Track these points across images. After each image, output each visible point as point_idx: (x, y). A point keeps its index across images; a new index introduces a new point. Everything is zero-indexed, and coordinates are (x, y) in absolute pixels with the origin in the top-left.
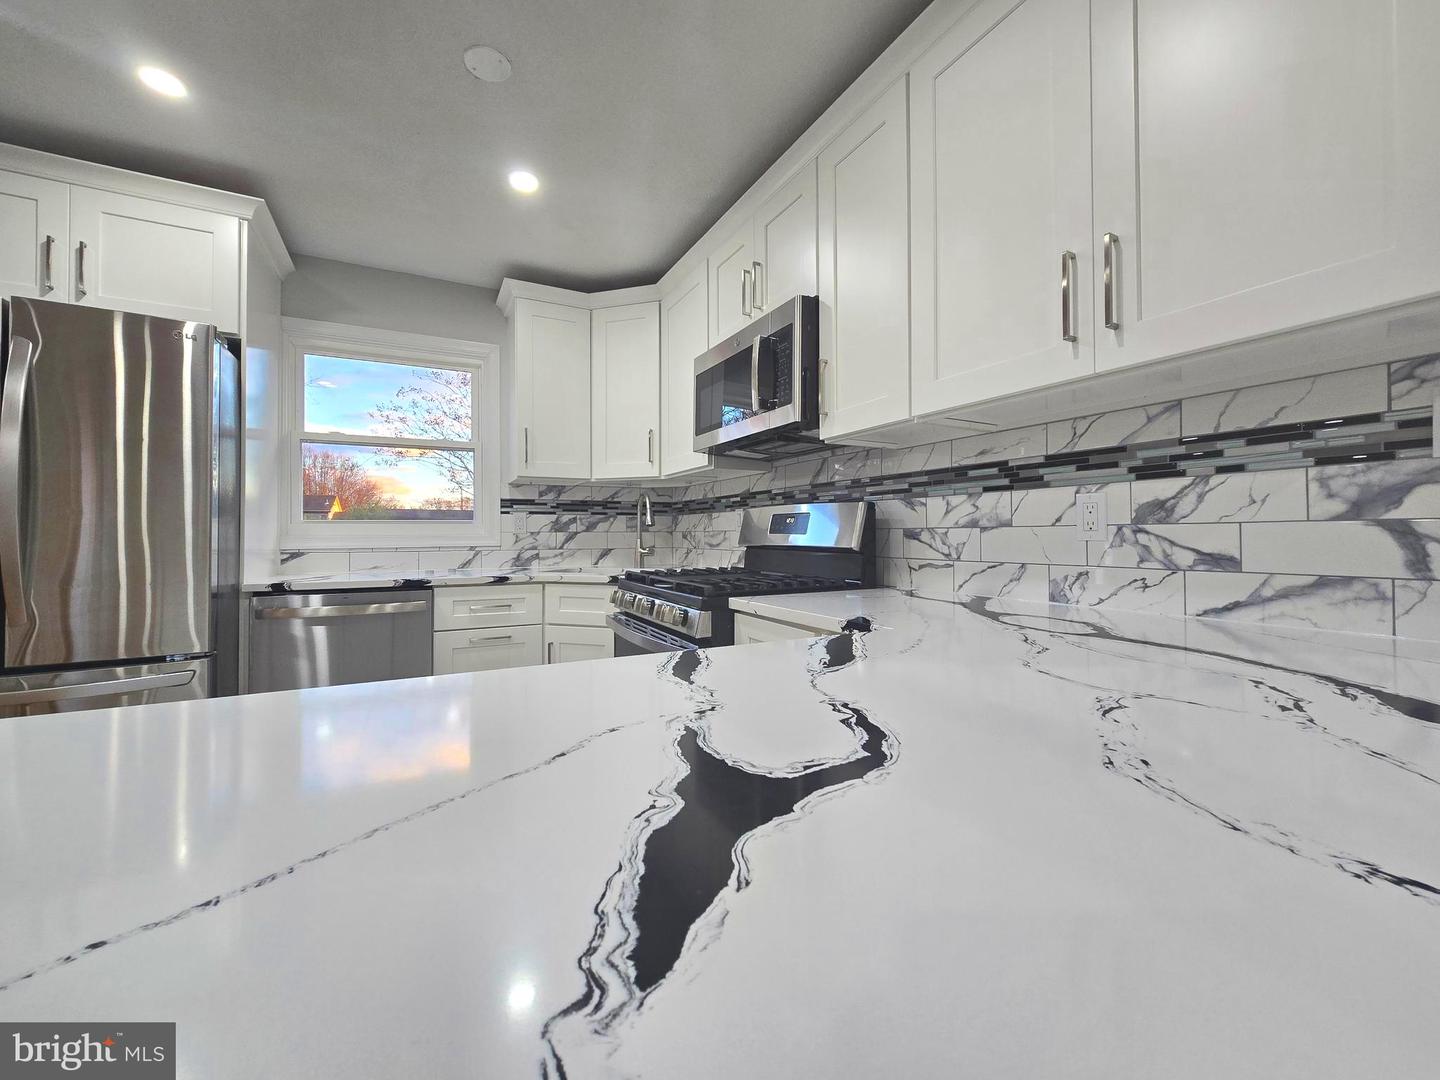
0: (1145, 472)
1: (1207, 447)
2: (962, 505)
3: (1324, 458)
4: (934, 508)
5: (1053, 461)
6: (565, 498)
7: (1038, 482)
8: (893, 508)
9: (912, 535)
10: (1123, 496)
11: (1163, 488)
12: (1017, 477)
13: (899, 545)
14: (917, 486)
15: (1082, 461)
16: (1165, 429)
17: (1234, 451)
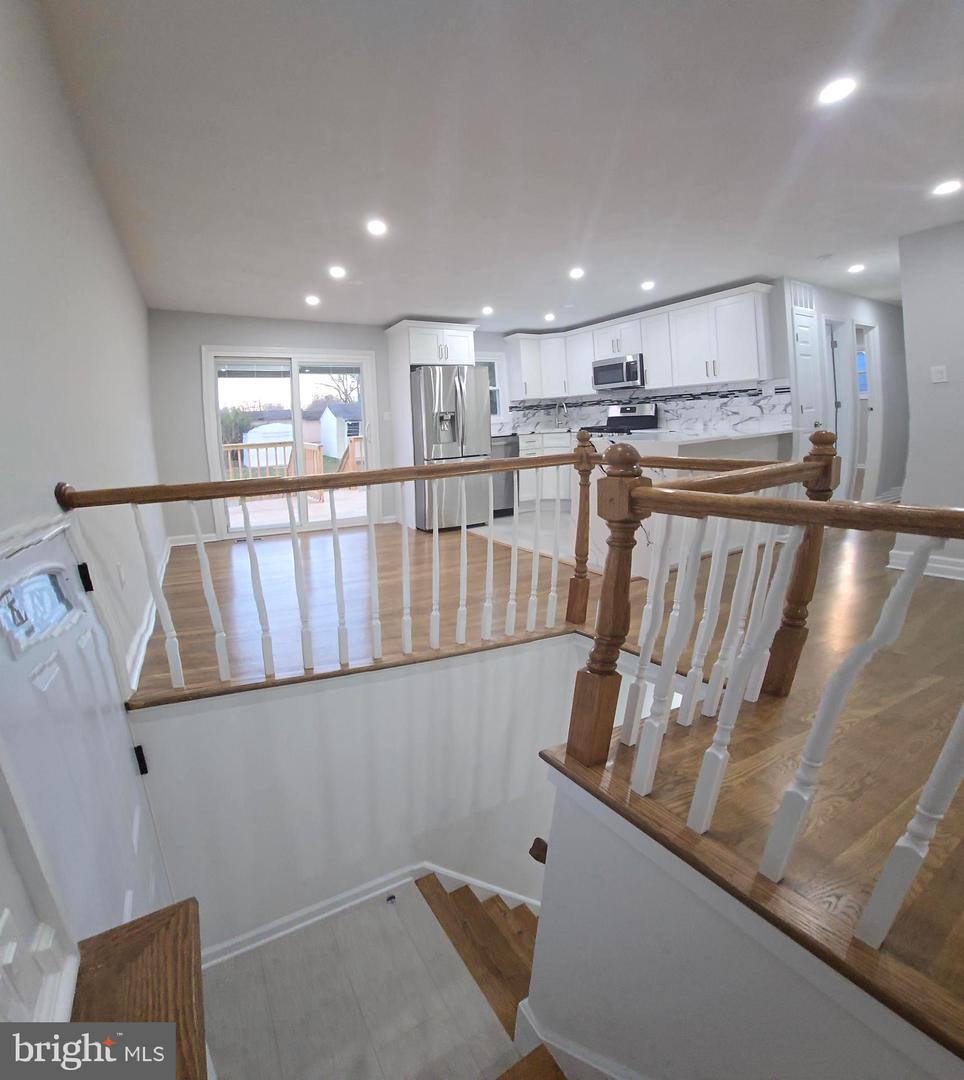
0: (722, 397)
1: (731, 393)
2: (681, 403)
3: (750, 395)
4: (672, 405)
5: (703, 394)
6: (527, 405)
7: (699, 398)
8: (661, 405)
9: (666, 411)
10: (719, 401)
11: (726, 400)
12: (695, 397)
13: (662, 414)
14: (666, 399)
15: (709, 394)
16: (725, 389)
17: (737, 394)
